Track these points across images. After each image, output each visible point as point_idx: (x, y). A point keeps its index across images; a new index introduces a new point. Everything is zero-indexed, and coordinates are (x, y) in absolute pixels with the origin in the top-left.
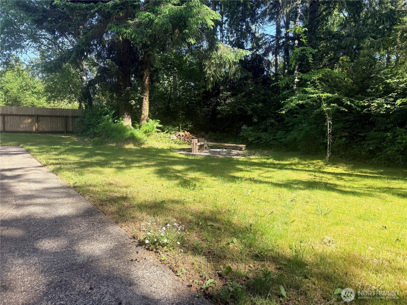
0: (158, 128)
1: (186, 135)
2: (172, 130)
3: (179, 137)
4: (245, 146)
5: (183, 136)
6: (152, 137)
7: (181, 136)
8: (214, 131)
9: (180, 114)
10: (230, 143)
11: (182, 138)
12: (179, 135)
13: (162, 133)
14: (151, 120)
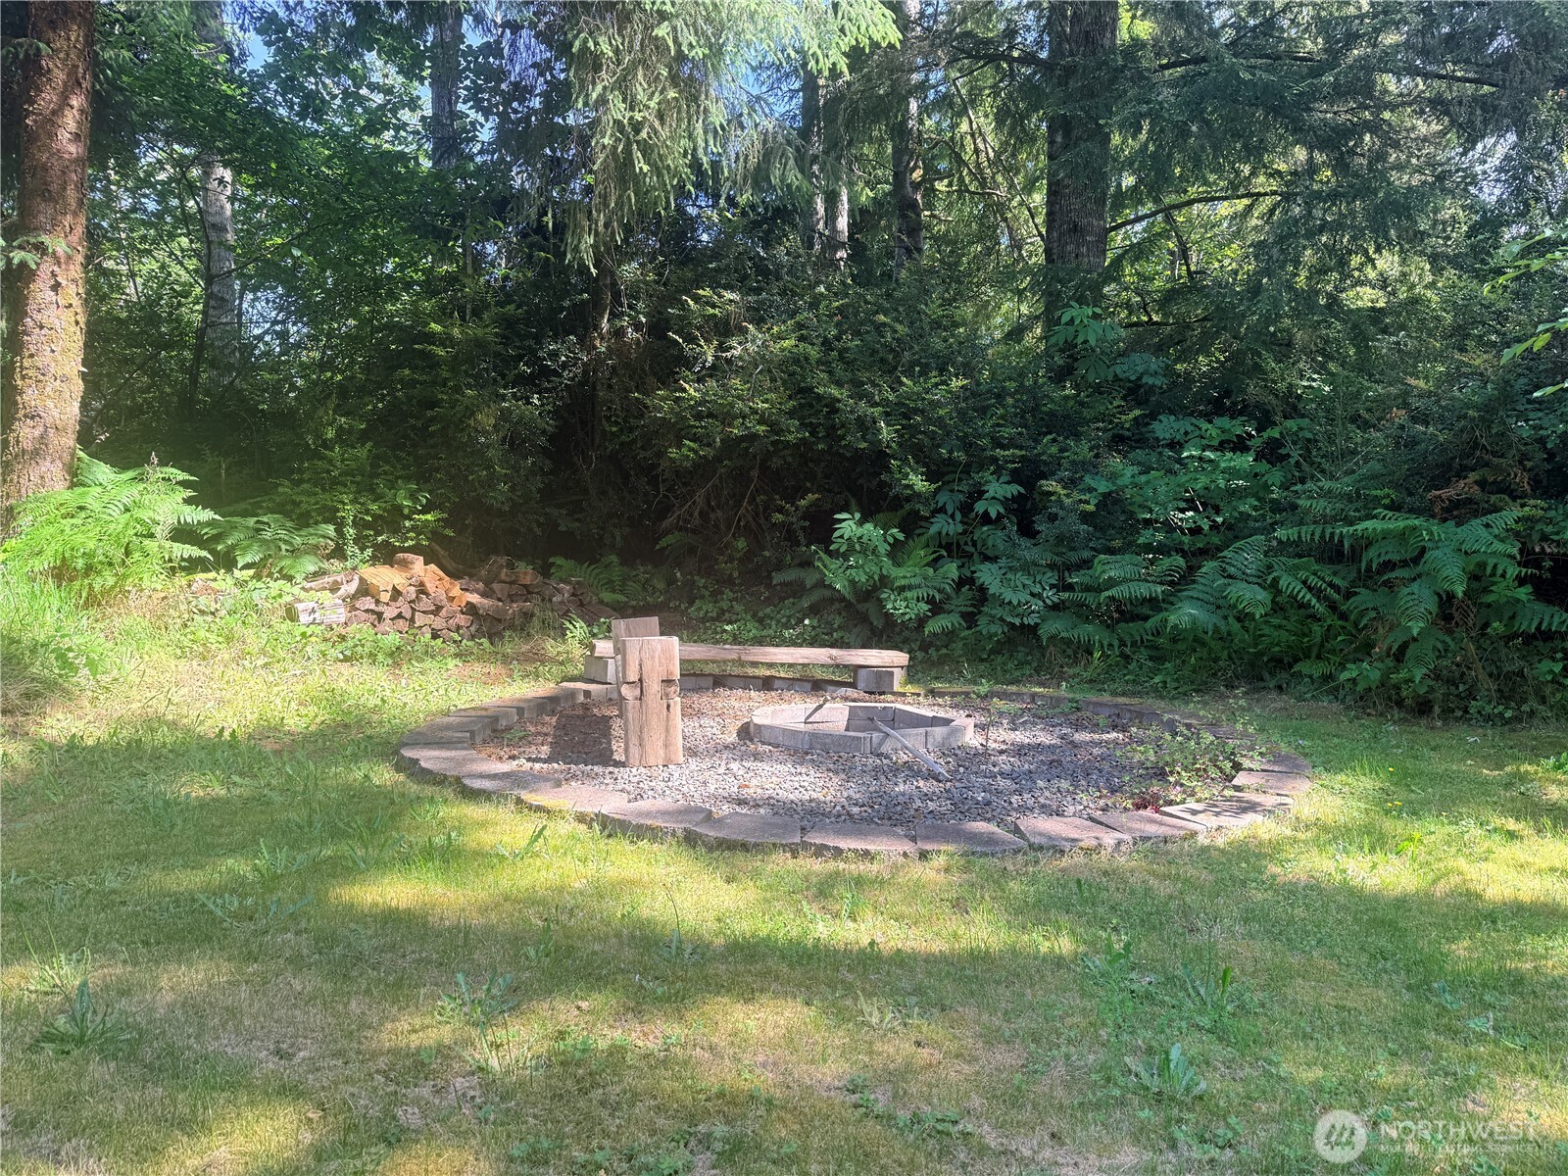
0: (182, 533)
1: (422, 590)
2: (294, 552)
3: (367, 603)
4: (899, 658)
5: (396, 593)
6: (132, 618)
7: (385, 597)
8: (584, 551)
9: (330, 434)
10: (793, 643)
11: (389, 612)
12: (365, 590)
13: (222, 581)
14: (103, 472)
